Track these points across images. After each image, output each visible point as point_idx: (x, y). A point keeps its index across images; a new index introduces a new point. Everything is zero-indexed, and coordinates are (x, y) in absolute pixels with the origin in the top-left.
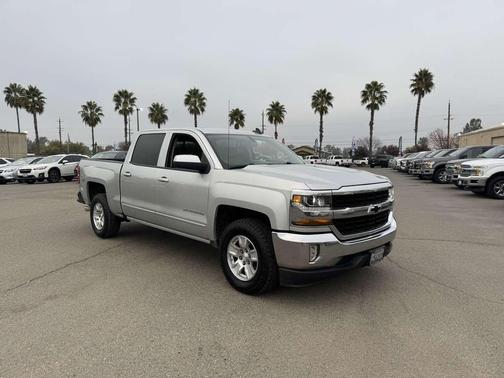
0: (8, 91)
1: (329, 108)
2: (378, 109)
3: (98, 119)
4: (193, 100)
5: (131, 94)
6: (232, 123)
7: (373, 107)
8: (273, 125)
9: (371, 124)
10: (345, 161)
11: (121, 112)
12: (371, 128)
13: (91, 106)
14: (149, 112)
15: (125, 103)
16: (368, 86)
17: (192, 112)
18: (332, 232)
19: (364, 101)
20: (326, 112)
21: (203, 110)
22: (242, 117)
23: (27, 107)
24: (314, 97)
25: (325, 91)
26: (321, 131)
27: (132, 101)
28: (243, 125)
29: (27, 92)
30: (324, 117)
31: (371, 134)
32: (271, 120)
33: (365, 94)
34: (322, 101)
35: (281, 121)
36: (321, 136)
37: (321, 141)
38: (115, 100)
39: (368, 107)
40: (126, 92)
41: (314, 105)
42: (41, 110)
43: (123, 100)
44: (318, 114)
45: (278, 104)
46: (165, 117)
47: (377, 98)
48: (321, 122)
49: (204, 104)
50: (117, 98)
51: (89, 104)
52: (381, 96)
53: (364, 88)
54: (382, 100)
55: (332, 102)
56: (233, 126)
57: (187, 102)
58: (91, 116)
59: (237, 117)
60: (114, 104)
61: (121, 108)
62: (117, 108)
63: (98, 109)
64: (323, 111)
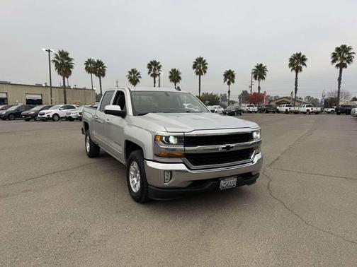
0: (87, 63)
1: (303, 67)
2: (346, 67)
3: (138, 80)
4: (198, 65)
5: (158, 63)
6: (225, 80)
7: (342, 66)
8: (257, 81)
9: (340, 79)
10: (315, 109)
11: (152, 75)
12: (340, 83)
13: (134, 71)
14: (169, 75)
15: (155, 69)
16: (338, 49)
17: (197, 73)
18: (183, 163)
19: (334, 61)
20: (301, 70)
21: (205, 72)
22: (233, 76)
23: (96, 73)
24: (291, 60)
25: (300, 54)
26: (296, 85)
27: (159, 68)
28: (233, 82)
29: (96, 64)
30: (299, 74)
31: (339, 88)
32: (255, 77)
33: (334, 55)
34: (297, 62)
35: (263, 78)
36: (296, 89)
37: (296, 93)
38: (149, 68)
39: (337, 65)
40: (155, 61)
41: (291, 65)
42: (103, 75)
43: (153, 67)
44: (294, 72)
45: (261, 65)
46: (180, 78)
47: (345, 59)
48: (297, 78)
49: (206, 68)
50: (149, 66)
51: (133, 70)
52: (349, 57)
53: (334, 51)
54: (350, 60)
55: (306, 63)
56: (226, 83)
57: (194, 67)
58: (134, 78)
59: (230, 76)
60: (148, 70)
61: (152, 73)
62: (149, 73)
63: (138, 74)
64: (298, 70)
